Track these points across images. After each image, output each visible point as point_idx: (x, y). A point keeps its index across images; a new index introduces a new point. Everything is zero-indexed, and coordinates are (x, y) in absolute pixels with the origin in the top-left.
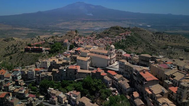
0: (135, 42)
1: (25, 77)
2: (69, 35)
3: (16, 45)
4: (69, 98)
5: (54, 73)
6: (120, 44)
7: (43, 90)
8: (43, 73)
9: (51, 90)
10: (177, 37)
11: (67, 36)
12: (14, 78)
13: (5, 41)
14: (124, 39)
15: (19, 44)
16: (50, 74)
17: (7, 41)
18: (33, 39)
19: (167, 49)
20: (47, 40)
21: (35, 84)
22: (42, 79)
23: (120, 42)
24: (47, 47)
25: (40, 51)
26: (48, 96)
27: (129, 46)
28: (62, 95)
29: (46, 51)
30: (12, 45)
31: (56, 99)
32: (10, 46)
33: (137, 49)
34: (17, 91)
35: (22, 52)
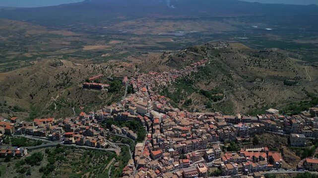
0: (208, 75)
1: (97, 118)
2: (129, 70)
3: (68, 73)
4: (123, 130)
5: (115, 116)
6: (189, 78)
7: (109, 126)
8: (108, 116)
9: (113, 126)
10: (280, 63)
11: (126, 71)
12: (91, 118)
13: (52, 66)
14: (196, 71)
15: (70, 72)
16: (112, 117)
17: (55, 66)
18: (87, 67)
19: (255, 83)
20: (104, 70)
21: (103, 122)
22: (108, 119)
23: (188, 75)
24: (106, 83)
25: (99, 88)
26: (111, 129)
27: (198, 81)
28: (119, 129)
29: (105, 88)
30: (62, 72)
31: (116, 131)
32: (60, 74)
33: (208, 84)
34: (93, 126)
35: (80, 88)
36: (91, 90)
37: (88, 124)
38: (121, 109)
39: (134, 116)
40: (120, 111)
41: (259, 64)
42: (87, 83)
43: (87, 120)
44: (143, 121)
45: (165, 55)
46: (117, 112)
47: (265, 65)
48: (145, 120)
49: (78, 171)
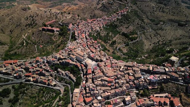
0: (128, 21)
1: (48, 62)
3: (33, 16)
4: (66, 74)
5: (60, 62)
6: (115, 23)
7: (56, 69)
8: (56, 62)
9: (59, 69)
12: (44, 62)
13: (23, 10)
14: (120, 18)
15: (35, 15)
16: (58, 62)
17: (25, 11)
18: (46, 12)
19: (159, 25)
20: (57, 15)
21: (53, 66)
22: (56, 64)
23: (115, 21)
24: (57, 27)
25: (53, 31)
26: (58, 72)
27: (121, 25)
28: (63, 72)
30: (30, 15)
31: (61, 74)
32: (28, 16)
33: (128, 28)
34: (45, 68)
35: (40, 31)
36: (48, 32)
37: (42, 67)
38: (65, 57)
39: (74, 63)
40: (64, 59)
41: (163, 10)
42: (45, 28)
43: (41, 64)
44: (80, 68)
45: (100, 2)
46: (62, 59)
47: (167, 11)
48: (82, 67)
49: (35, 103)
